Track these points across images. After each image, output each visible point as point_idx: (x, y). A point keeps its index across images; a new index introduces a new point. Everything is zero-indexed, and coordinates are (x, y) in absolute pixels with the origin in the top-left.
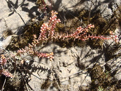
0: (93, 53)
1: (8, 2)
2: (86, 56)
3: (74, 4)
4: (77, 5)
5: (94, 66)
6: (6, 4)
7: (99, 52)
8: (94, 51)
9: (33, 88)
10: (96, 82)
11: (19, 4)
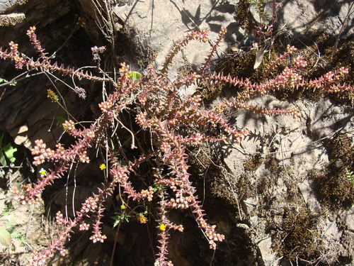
0: (334, 113)
1: (182, 12)
2: (322, 118)
3: (305, 21)
4: (311, 23)
5: (337, 135)
6: (179, 16)
7: (346, 111)
8: (337, 109)
9: (232, 168)
10: (339, 163)
11: (202, 16)
